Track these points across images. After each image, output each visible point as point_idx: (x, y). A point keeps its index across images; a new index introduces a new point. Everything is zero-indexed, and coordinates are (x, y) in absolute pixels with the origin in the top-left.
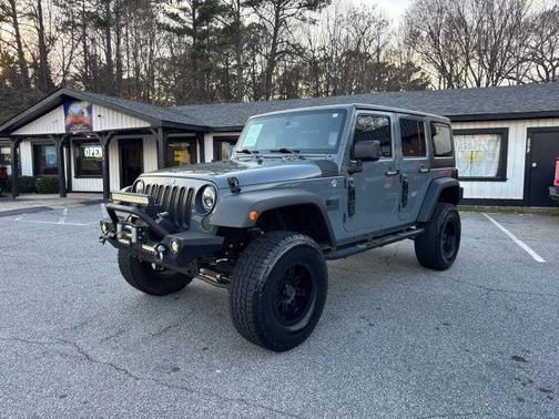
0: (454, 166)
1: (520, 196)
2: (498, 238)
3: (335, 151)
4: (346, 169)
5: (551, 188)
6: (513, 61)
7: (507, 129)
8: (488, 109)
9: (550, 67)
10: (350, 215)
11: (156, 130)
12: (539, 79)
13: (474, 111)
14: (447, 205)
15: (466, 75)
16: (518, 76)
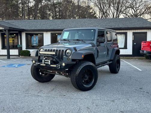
0: (117, 44)
1: (131, 54)
2: (127, 66)
3: (94, 40)
4: (96, 45)
5: (140, 51)
6: (124, 8)
7: (127, 32)
8: (121, 26)
9: (136, 10)
10: (97, 57)
11: (5, 30)
12: (133, 14)
13: (116, 27)
14: (117, 55)
15: (109, 12)
16: (126, 13)
